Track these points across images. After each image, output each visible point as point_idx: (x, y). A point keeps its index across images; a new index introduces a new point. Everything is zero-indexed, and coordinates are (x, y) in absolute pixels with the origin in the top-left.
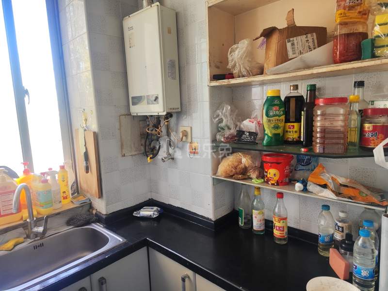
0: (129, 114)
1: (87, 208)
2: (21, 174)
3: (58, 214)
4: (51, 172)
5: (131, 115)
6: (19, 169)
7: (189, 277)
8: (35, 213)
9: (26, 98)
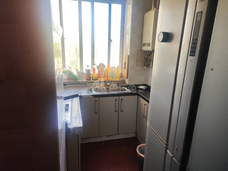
0: (141, 50)
1: (123, 82)
2: (106, 67)
3: (115, 81)
4: (114, 68)
5: (142, 50)
6: (106, 65)
7: (147, 105)
8: (108, 79)
9: (111, 43)
